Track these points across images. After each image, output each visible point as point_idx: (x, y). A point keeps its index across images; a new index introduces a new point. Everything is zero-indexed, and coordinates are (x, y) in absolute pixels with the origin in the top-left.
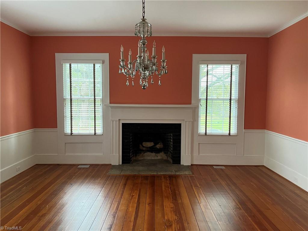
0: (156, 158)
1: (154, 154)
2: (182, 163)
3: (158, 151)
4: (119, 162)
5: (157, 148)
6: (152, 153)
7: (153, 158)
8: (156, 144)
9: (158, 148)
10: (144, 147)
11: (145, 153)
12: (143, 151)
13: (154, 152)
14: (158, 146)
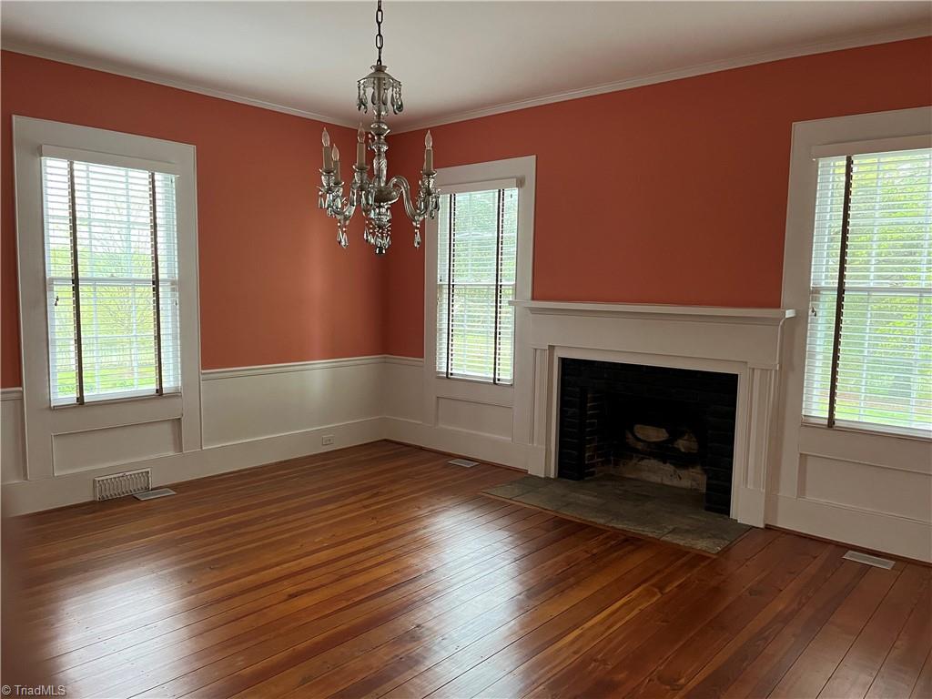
0: (676, 483)
1: (669, 468)
2: (733, 514)
3: (683, 461)
4: (547, 469)
5: (678, 450)
6: (665, 463)
7: (667, 482)
8: (675, 435)
9: (683, 450)
10: (639, 440)
11: (643, 459)
12: (637, 451)
13: (671, 463)
14: (682, 444)
